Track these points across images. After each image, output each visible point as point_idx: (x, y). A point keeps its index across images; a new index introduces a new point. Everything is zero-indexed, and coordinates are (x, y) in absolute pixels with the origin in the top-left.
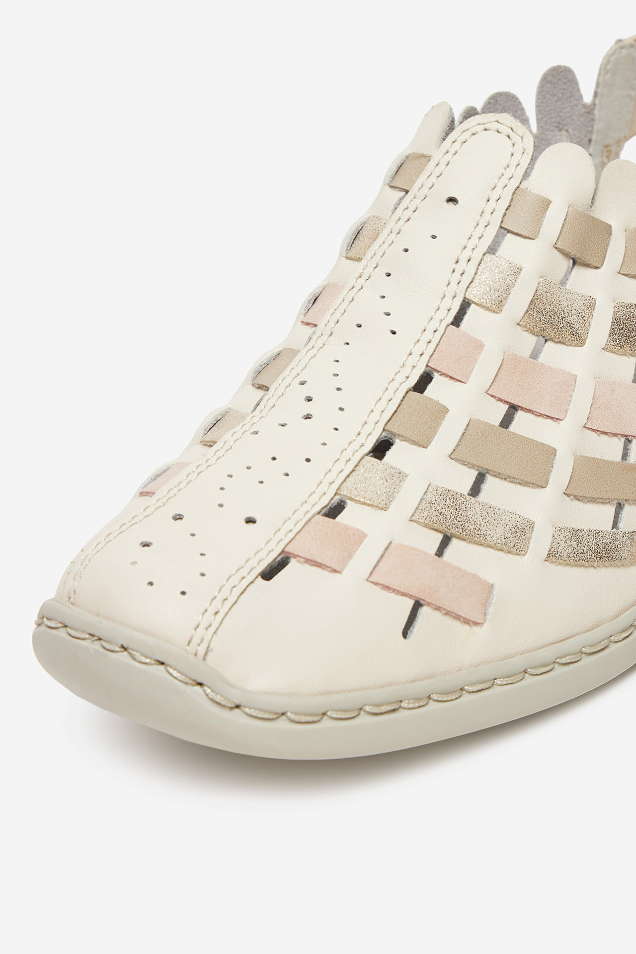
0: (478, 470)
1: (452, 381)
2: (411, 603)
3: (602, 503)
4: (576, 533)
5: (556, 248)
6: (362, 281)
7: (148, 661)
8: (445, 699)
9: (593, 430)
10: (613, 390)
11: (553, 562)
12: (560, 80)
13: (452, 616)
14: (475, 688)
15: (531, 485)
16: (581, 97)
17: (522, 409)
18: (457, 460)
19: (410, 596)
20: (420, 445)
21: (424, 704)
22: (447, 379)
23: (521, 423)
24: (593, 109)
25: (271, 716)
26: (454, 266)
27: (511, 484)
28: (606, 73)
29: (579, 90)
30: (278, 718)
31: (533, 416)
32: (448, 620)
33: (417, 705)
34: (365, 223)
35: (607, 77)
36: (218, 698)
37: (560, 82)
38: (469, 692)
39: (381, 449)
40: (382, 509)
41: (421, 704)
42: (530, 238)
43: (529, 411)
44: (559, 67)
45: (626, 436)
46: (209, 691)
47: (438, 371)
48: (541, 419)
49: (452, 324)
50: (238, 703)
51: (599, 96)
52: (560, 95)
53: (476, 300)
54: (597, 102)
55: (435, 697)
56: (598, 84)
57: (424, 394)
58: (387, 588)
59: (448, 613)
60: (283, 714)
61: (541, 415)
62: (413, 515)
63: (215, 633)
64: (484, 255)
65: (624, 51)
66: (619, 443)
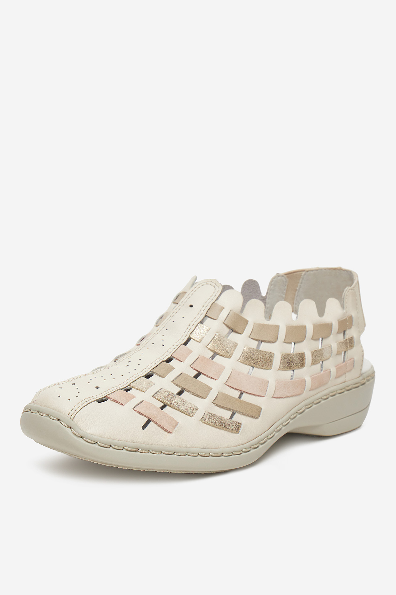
0: (181, 388)
1: (179, 361)
2: (147, 419)
3: (226, 409)
4: (214, 416)
5: (224, 324)
6: (158, 331)
7: (55, 419)
8: (154, 453)
9: (228, 386)
10: (239, 374)
11: (203, 422)
12: (252, 284)
13: (161, 427)
14: (166, 453)
15: (200, 397)
16: (261, 293)
17: (203, 374)
18: (174, 383)
19: (147, 417)
20: (162, 377)
21: (146, 452)
22: (177, 361)
23: (201, 378)
24: (266, 299)
25: (92, 442)
26: (188, 327)
27: (193, 395)
28: (272, 285)
29: (260, 290)
30: (95, 443)
31: (206, 377)
32: (159, 428)
33: (144, 452)
34: (163, 315)
35: (272, 287)
36: (75, 433)
37: (252, 286)
38: (164, 454)
39: (148, 376)
40: (143, 392)
41: (145, 452)
42: (215, 319)
43: (205, 375)
44: (252, 280)
45: (241, 391)
46: (73, 430)
47: (175, 358)
48: (209, 378)
49: (183, 344)
50: (82, 436)
51: (268, 294)
52: (252, 291)
53: (193, 338)
54: (267, 296)
55: (151, 451)
56: (268, 289)
57: (169, 363)
58: (139, 413)
59: (159, 426)
60: (96, 443)
61: (209, 377)
62: (154, 395)
63: (77, 413)
64: (198, 323)
65: (279, 278)
66: (238, 393)
